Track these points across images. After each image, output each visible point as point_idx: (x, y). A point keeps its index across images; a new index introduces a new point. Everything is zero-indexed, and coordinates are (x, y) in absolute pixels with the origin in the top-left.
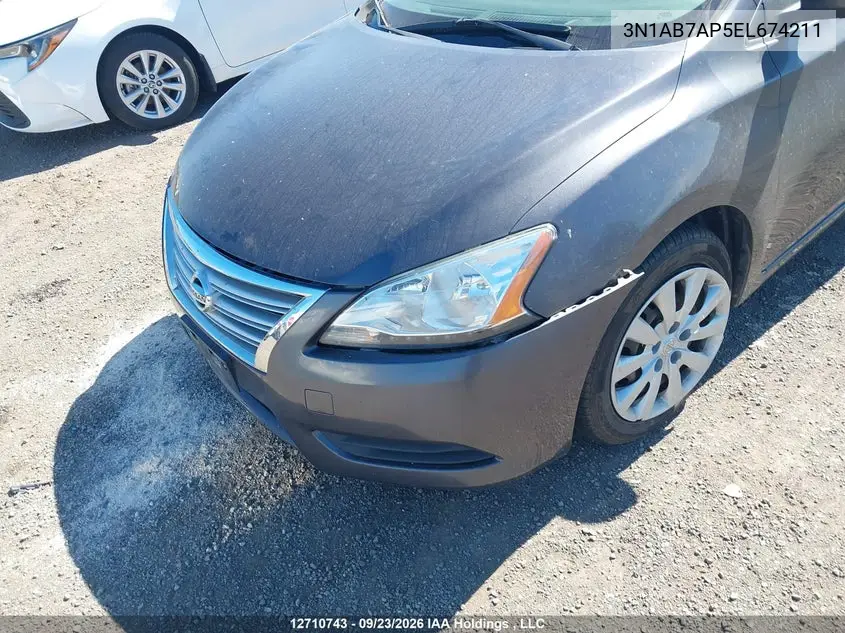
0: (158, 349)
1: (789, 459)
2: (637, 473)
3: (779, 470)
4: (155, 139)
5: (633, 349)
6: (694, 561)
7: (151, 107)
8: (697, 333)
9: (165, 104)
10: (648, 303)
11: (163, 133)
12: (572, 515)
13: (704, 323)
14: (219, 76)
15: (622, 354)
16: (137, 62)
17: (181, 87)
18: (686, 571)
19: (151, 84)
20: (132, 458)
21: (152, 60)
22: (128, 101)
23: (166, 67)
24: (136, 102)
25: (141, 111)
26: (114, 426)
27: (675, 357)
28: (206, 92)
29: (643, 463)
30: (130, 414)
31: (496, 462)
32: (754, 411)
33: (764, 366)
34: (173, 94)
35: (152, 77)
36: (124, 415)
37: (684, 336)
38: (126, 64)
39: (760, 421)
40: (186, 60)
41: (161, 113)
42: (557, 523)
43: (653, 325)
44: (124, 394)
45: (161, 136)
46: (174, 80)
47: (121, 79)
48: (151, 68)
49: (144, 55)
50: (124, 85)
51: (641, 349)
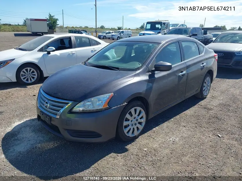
0: (27, 125)
1: (156, 145)
2: (128, 147)
3: (154, 147)
4: (27, 87)
5: (127, 120)
6: (137, 159)
7: (27, 80)
8: (139, 120)
9: (31, 80)
10: (129, 111)
11: (29, 86)
12: (115, 152)
13: (141, 118)
14: (45, 76)
15: (125, 121)
16: (27, 70)
17: (36, 77)
18: (135, 161)
19: (28, 75)
20: (20, 143)
21: (30, 70)
22: (22, 78)
23: (33, 72)
24: (24, 79)
25: (25, 81)
26: (16, 138)
27: (135, 124)
28: (41, 79)
29: (130, 145)
30: (20, 136)
31: (101, 137)
32: (151, 138)
33: (154, 132)
34: (33, 78)
35: (29, 74)
36: (18, 136)
37: (137, 120)
38: (24, 70)
39: (152, 140)
40: (38, 71)
41: (29, 82)
42: (112, 154)
43: (131, 116)
44: (19, 133)
45: (28, 87)
46: (34, 75)
47: (22, 73)
48: (30, 72)
49: (29, 69)
50: (22, 74)
51: (129, 120)
